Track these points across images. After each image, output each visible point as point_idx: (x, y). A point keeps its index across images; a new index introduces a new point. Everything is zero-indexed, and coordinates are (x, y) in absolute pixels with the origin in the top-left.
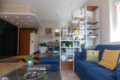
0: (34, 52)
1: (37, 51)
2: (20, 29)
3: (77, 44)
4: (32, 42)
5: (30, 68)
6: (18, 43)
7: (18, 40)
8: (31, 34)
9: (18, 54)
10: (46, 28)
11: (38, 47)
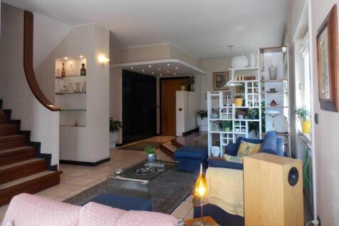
0: (184, 131)
1: (193, 127)
2: (161, 79)
3: (240, 126)
4: (180, 110)
5: (152, 164)
6: (158, 110)
7: (158, 104)
8: (177, 92)
9: (158, 132)
10: (214, 73)
11: (196, 119)
